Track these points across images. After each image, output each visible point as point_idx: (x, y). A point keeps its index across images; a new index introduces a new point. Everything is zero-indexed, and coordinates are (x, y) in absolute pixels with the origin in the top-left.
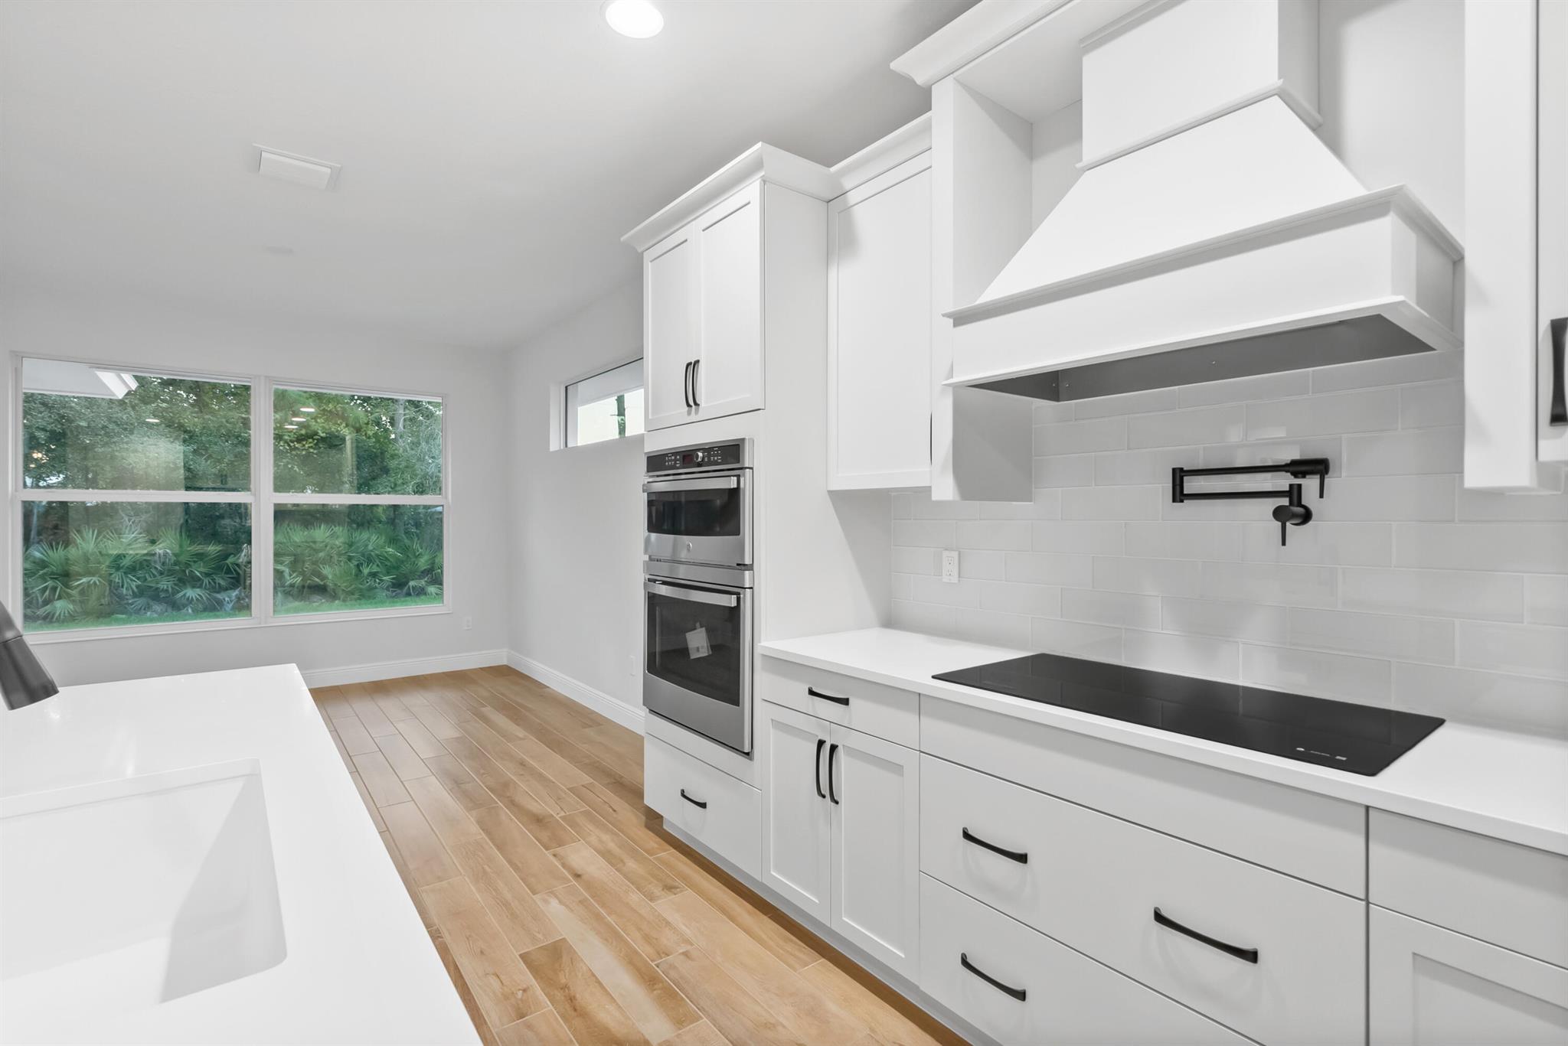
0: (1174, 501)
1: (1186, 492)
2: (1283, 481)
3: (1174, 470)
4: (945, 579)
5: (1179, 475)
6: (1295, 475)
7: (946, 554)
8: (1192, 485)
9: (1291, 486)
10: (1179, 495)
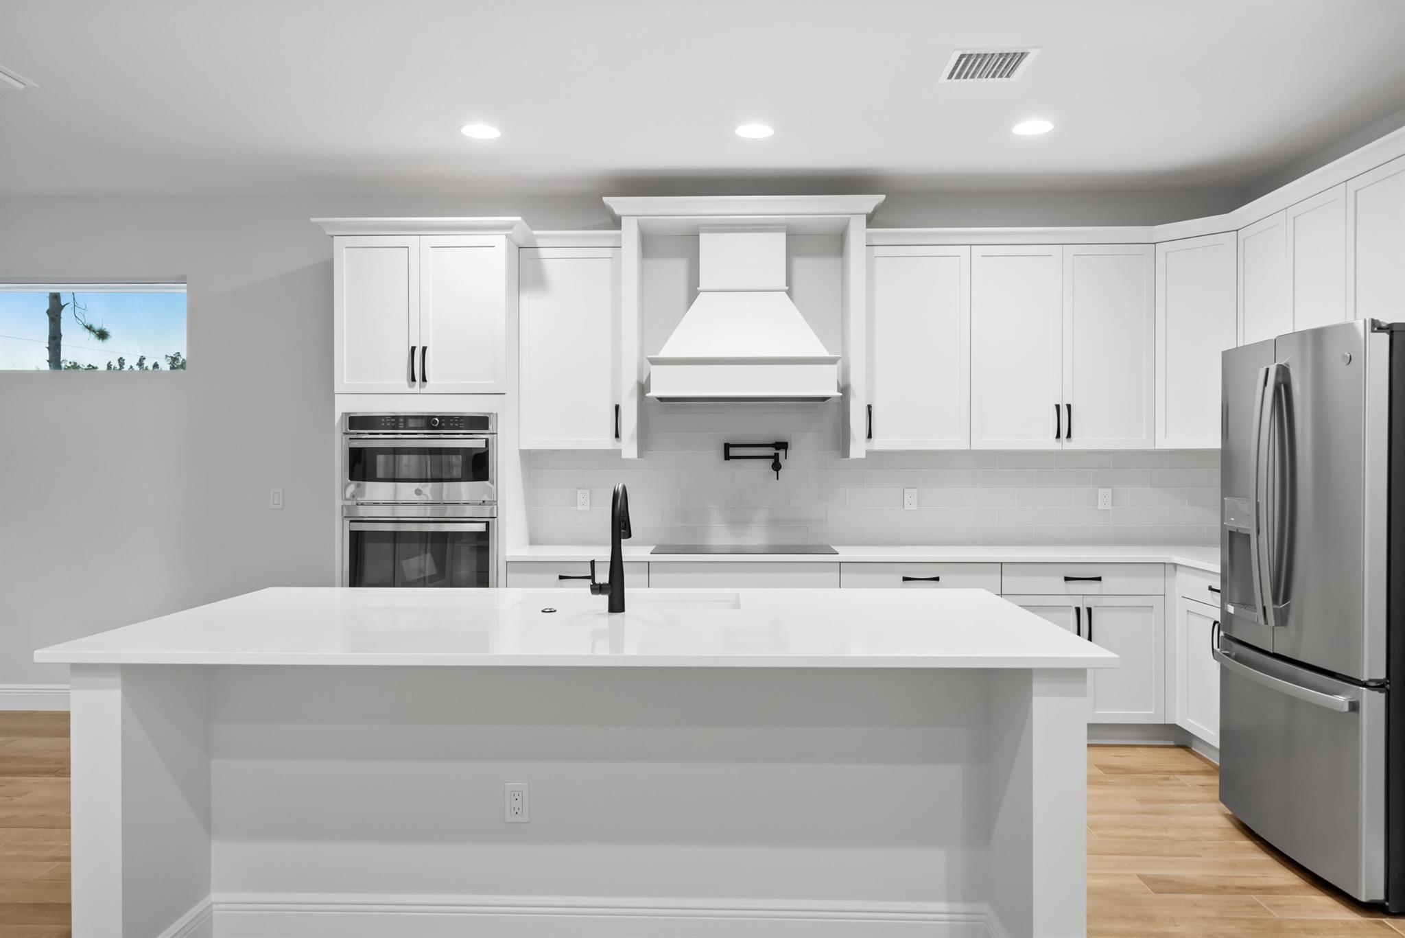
0: (725, 459)
1: (730, 455)
2: (770, 452)
3: (725, 444)
4: (580, 508)
5: (727, 447)
6: (777, 449)
7: (579, 491)
8: (733, 452)
9: (775, 454)
10: (727, 457)
